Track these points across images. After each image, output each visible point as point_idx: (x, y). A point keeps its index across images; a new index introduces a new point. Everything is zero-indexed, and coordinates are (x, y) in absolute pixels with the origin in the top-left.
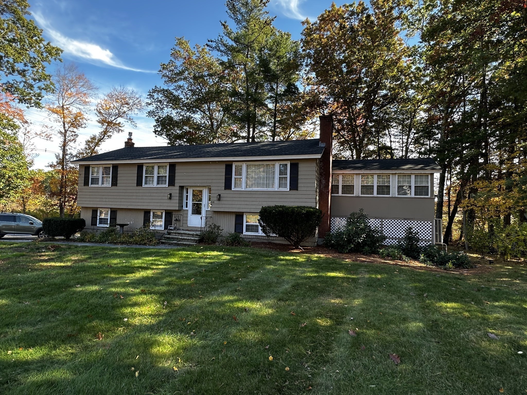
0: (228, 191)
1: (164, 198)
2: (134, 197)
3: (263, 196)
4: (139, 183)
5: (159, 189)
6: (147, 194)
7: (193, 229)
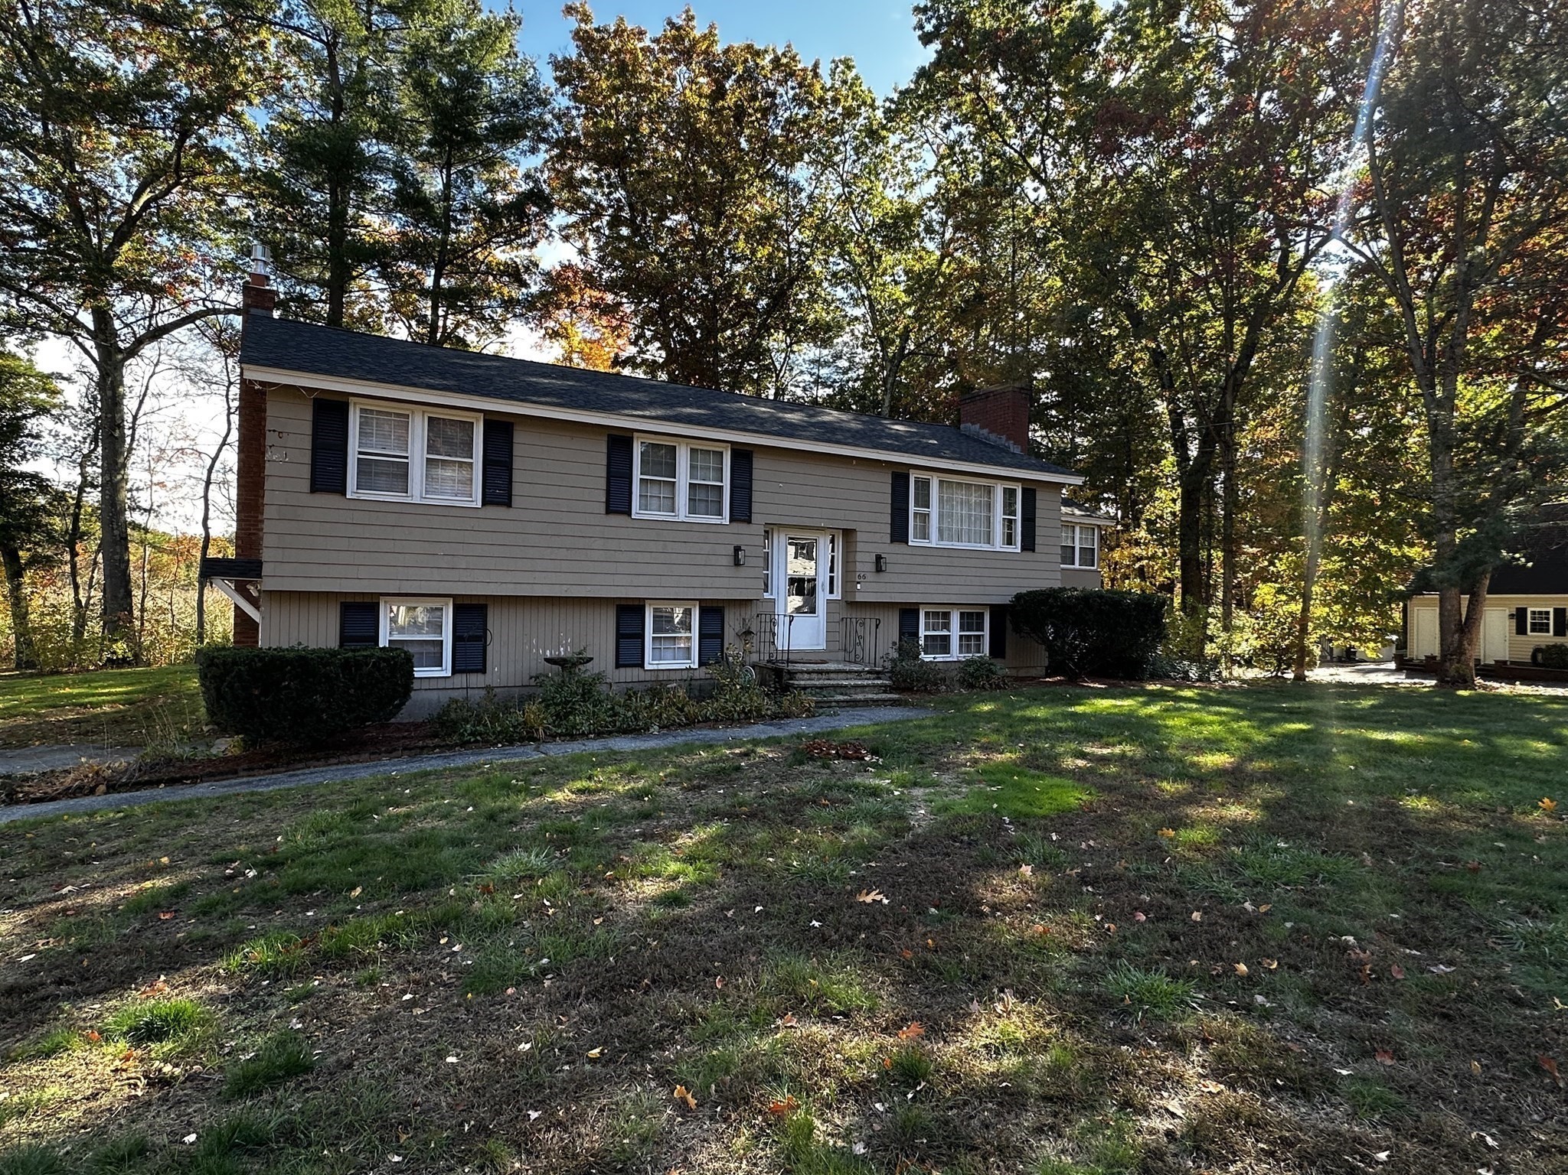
0: (899, 547)
1: (713, 560)
2: (595, 555)
3: (973, 562)
4: (617, 502)
5: (696, 528)
6: (652, 546)
7: (806, 658)
